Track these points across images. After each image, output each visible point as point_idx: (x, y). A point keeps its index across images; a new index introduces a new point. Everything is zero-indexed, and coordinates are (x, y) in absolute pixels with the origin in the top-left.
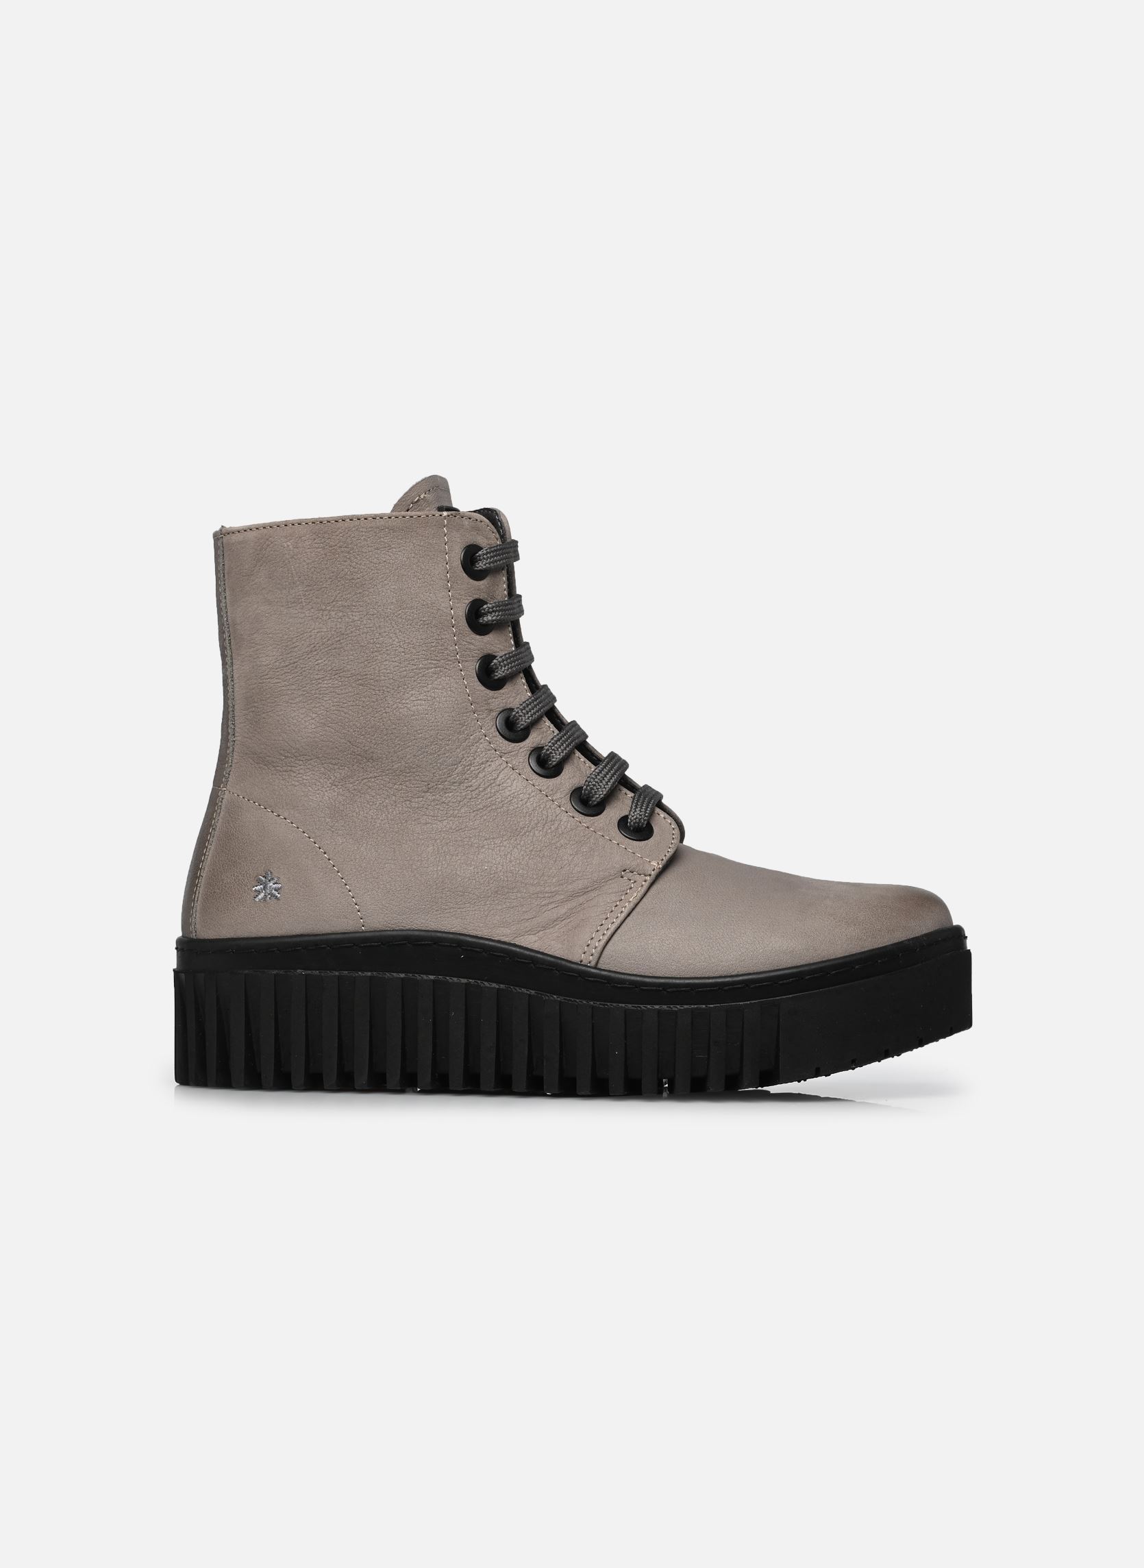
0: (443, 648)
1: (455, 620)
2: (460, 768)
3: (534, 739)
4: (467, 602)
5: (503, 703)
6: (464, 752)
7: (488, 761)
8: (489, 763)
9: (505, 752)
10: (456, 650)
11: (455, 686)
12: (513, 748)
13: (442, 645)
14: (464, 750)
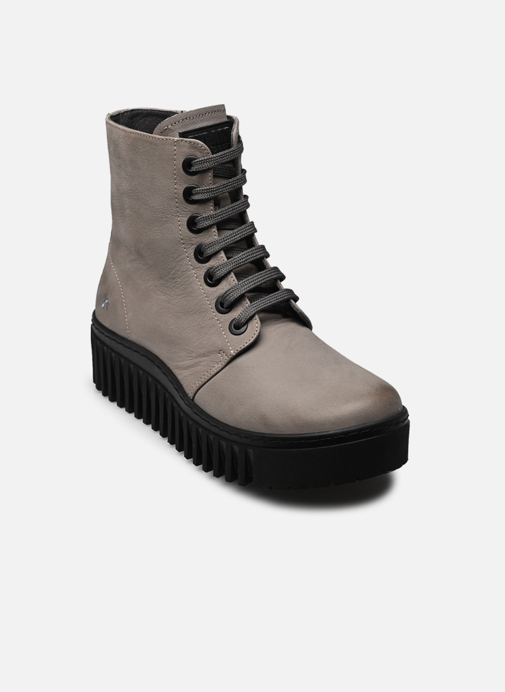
0: (170, 208)
1: (177, 195)
2: (173, 271)
3: (212, 263)
4: (185, 186)
5: (200, 241)
6: (176, 264)
7: (186, 271)
8: (186, 272)
9: (196, 267)
10: (177, 210)
11: (174, 229)
12: (199, 266)
13: (170, 207)
14: (176, 263)
